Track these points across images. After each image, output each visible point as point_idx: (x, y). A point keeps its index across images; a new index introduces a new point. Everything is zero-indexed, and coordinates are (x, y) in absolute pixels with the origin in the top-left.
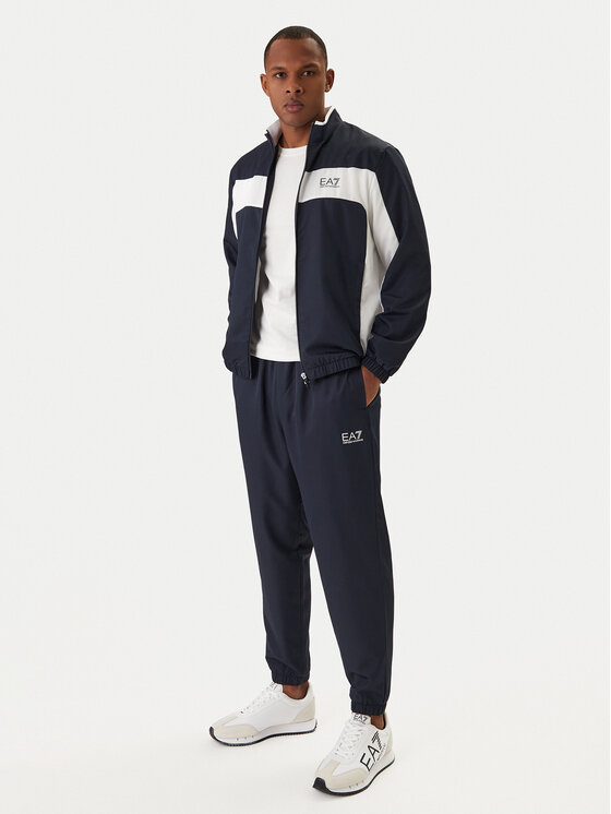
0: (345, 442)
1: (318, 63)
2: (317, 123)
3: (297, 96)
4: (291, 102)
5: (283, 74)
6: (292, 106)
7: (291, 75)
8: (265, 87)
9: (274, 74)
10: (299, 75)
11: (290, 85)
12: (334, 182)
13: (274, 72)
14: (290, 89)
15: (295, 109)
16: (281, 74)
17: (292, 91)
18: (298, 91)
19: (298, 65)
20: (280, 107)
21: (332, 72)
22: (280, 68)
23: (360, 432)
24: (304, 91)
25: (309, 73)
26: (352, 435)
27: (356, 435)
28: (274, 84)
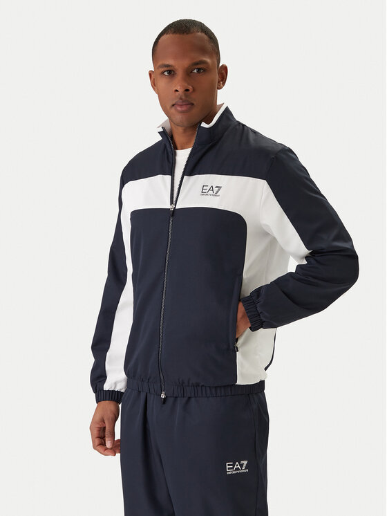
0: (229, 472)
1: (208, 60)
2: (204, 125)
3: (186, 96)
4: (180, 102)
5: (171, 72)
6: (181, 106)
7: (180, 74)
8: (154, 85)
9: (162, 73)
10: (188, 73)
11: (178, 85)
12: (215, 190)
13: (162, 70)
14: (178, 88)
15: (184, 108)
16: (170, 72)
17: (181, 91)
18: (187, 90)
19: (186, 63)
20: (168, 107)
21: (225, 68)
22: (168, 66)
23: (245, 462)
24: (194, 90)
25: (199, 70)
26: (237, 465)
27: (241, 465)
28: (162, 82)
